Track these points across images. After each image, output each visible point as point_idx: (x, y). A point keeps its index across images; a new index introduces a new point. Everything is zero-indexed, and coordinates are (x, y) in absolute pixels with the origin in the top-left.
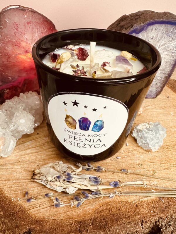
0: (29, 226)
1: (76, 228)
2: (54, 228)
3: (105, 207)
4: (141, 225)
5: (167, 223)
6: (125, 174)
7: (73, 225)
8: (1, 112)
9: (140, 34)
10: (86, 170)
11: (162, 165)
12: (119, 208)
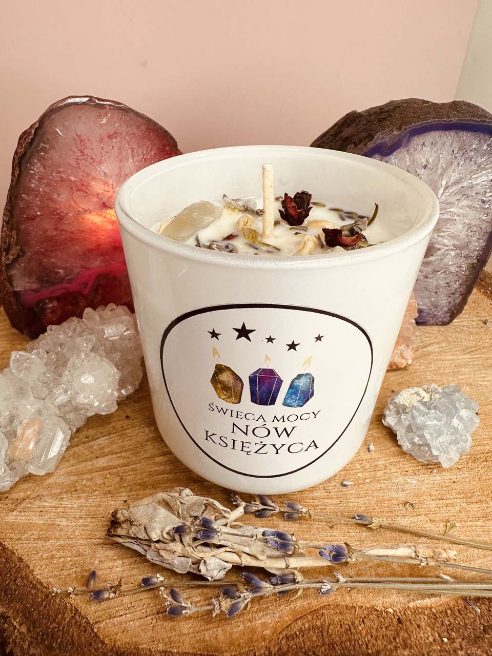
3: (308, 622)
6: (364, 529)
8: (33, 357)
9: (392, 157)
10: (256, 515)
11: (473, 506)
12: (349, 627)
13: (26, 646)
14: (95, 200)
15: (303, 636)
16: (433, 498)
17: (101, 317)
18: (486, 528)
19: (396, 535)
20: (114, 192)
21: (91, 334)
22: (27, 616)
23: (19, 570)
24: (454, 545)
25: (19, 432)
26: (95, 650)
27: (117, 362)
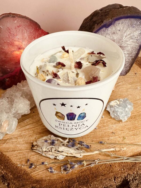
0: (32, 185)
1: (66, 185)
2: (49, 185)
4: (114, 180)
5: (134, 178)
7: (63, 183)
8: (4, 100)
9: (109, 28)
11: (130, 132)
12: (97, 168)
13: (13, 181)
14: (16, 47)
16: (120, 130)
17: (22, 85)
18: (134, 138)
20: (22, 44)
21: (20, 91)
23: (8, 160)
25: (3, 124)
27: (29, 98)
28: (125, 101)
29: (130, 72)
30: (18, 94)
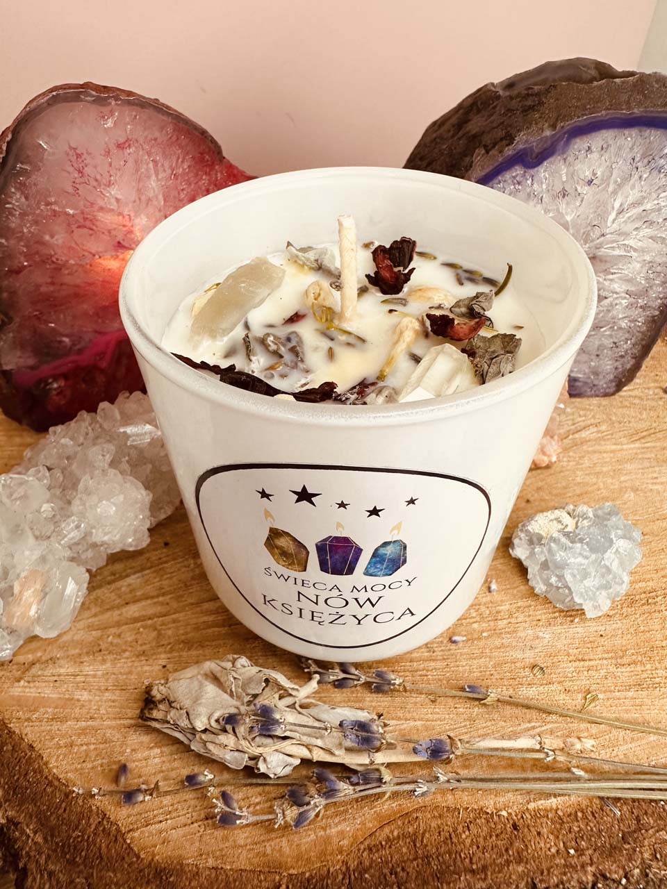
3: (398, 828)
6: (477, 703)
8: (31, 478)
9: (541, 169)
10: (334, 685)
11: (623, 670)
12: (450, 835)
13: (42, 861)
15: (390, 847)
16: (570, 659)
17: (122, 413)
18: (638, 701)
19: (518, 711)
20: (132, 226)
21: (109, 441)
22: (43, 823)
23: (29, 761)
24: (593, 725)
25: (17, 589)
26: (129, 865)
27: (147, 477)
28: (600, 520)
29: (636, 380)
30: (100, 455)
